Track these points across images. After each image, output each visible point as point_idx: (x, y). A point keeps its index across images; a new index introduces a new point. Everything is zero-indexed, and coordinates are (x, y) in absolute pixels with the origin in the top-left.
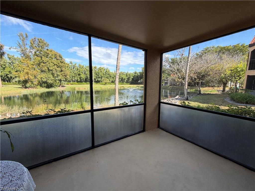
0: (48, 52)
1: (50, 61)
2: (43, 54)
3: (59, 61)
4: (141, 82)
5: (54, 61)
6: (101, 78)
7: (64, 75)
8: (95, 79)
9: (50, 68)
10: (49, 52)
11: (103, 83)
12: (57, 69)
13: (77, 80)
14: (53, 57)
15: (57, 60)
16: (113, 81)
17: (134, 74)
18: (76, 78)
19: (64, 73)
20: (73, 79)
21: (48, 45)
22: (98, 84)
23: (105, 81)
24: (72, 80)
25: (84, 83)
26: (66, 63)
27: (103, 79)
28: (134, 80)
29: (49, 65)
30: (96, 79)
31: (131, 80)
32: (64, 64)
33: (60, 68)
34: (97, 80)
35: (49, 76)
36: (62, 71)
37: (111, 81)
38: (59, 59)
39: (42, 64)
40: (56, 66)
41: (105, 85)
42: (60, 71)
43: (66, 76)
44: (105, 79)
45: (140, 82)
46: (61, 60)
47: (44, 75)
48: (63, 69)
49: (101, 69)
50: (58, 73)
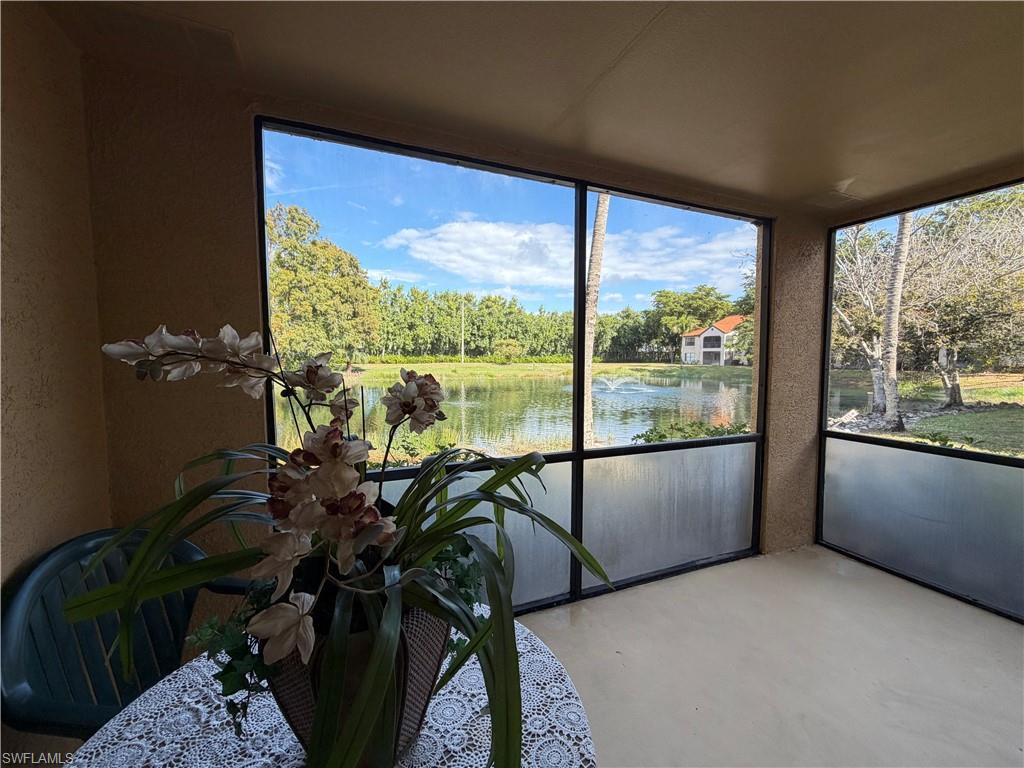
0: (314, 250)
1: (323, 281)
2: (300, 260)
3: (348, 281)
4: (651, 353)
5: (334, 279)
6: (490, 338)
7: (361, 329)
8: (467, 343)
9: (320, 308)
10: (319, 253)
11: (499, 355)
12: (342, 308)
13: (403, 349)
14: (332, 267)
15: (343, 276)
16: (535, 350)
17: (619, 318)
18: (400, 341)
19: (363, 323)
20: (391, 345)
21: (317, 226)
22: (479, 362)
23: (505, 349)
24: (387, 348)
25: (426, 357)
26: (370, 285)
27: (497, 341)
28: (620, 345)
29: (317, 294)
30: (472, 343)
31: (609, 342)
32: (364, 292)
33: (352, 303)
34: (473, 346)
35: (315, 335)
36: (355, 315)
37: (527, 348)
38: (348, 274)
39: (297, 294)
40: (337, 299)
41: (503, 364)
42: (351, 313)
43: (367, 333)
44: (505, 342)
45: (645, 354)
46: (355, 275)
47: (301, 331)
48: (361, 308)
49: (490, 304)
50: (345, 324)
